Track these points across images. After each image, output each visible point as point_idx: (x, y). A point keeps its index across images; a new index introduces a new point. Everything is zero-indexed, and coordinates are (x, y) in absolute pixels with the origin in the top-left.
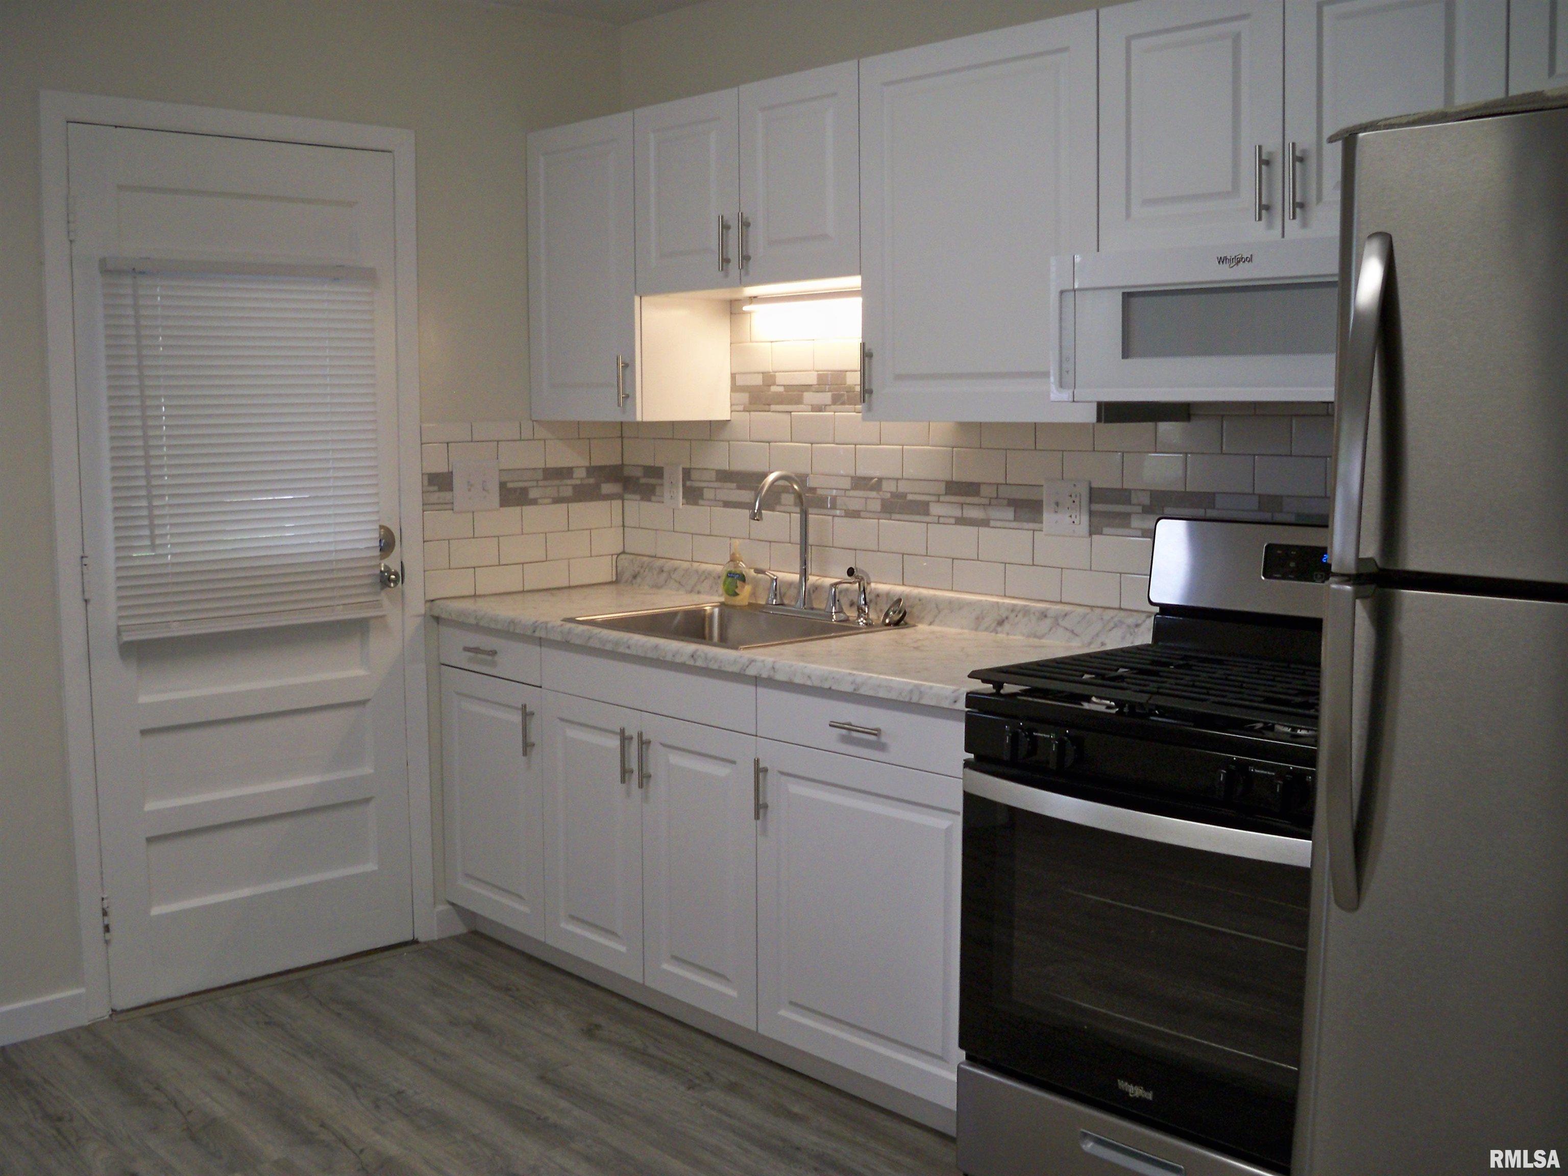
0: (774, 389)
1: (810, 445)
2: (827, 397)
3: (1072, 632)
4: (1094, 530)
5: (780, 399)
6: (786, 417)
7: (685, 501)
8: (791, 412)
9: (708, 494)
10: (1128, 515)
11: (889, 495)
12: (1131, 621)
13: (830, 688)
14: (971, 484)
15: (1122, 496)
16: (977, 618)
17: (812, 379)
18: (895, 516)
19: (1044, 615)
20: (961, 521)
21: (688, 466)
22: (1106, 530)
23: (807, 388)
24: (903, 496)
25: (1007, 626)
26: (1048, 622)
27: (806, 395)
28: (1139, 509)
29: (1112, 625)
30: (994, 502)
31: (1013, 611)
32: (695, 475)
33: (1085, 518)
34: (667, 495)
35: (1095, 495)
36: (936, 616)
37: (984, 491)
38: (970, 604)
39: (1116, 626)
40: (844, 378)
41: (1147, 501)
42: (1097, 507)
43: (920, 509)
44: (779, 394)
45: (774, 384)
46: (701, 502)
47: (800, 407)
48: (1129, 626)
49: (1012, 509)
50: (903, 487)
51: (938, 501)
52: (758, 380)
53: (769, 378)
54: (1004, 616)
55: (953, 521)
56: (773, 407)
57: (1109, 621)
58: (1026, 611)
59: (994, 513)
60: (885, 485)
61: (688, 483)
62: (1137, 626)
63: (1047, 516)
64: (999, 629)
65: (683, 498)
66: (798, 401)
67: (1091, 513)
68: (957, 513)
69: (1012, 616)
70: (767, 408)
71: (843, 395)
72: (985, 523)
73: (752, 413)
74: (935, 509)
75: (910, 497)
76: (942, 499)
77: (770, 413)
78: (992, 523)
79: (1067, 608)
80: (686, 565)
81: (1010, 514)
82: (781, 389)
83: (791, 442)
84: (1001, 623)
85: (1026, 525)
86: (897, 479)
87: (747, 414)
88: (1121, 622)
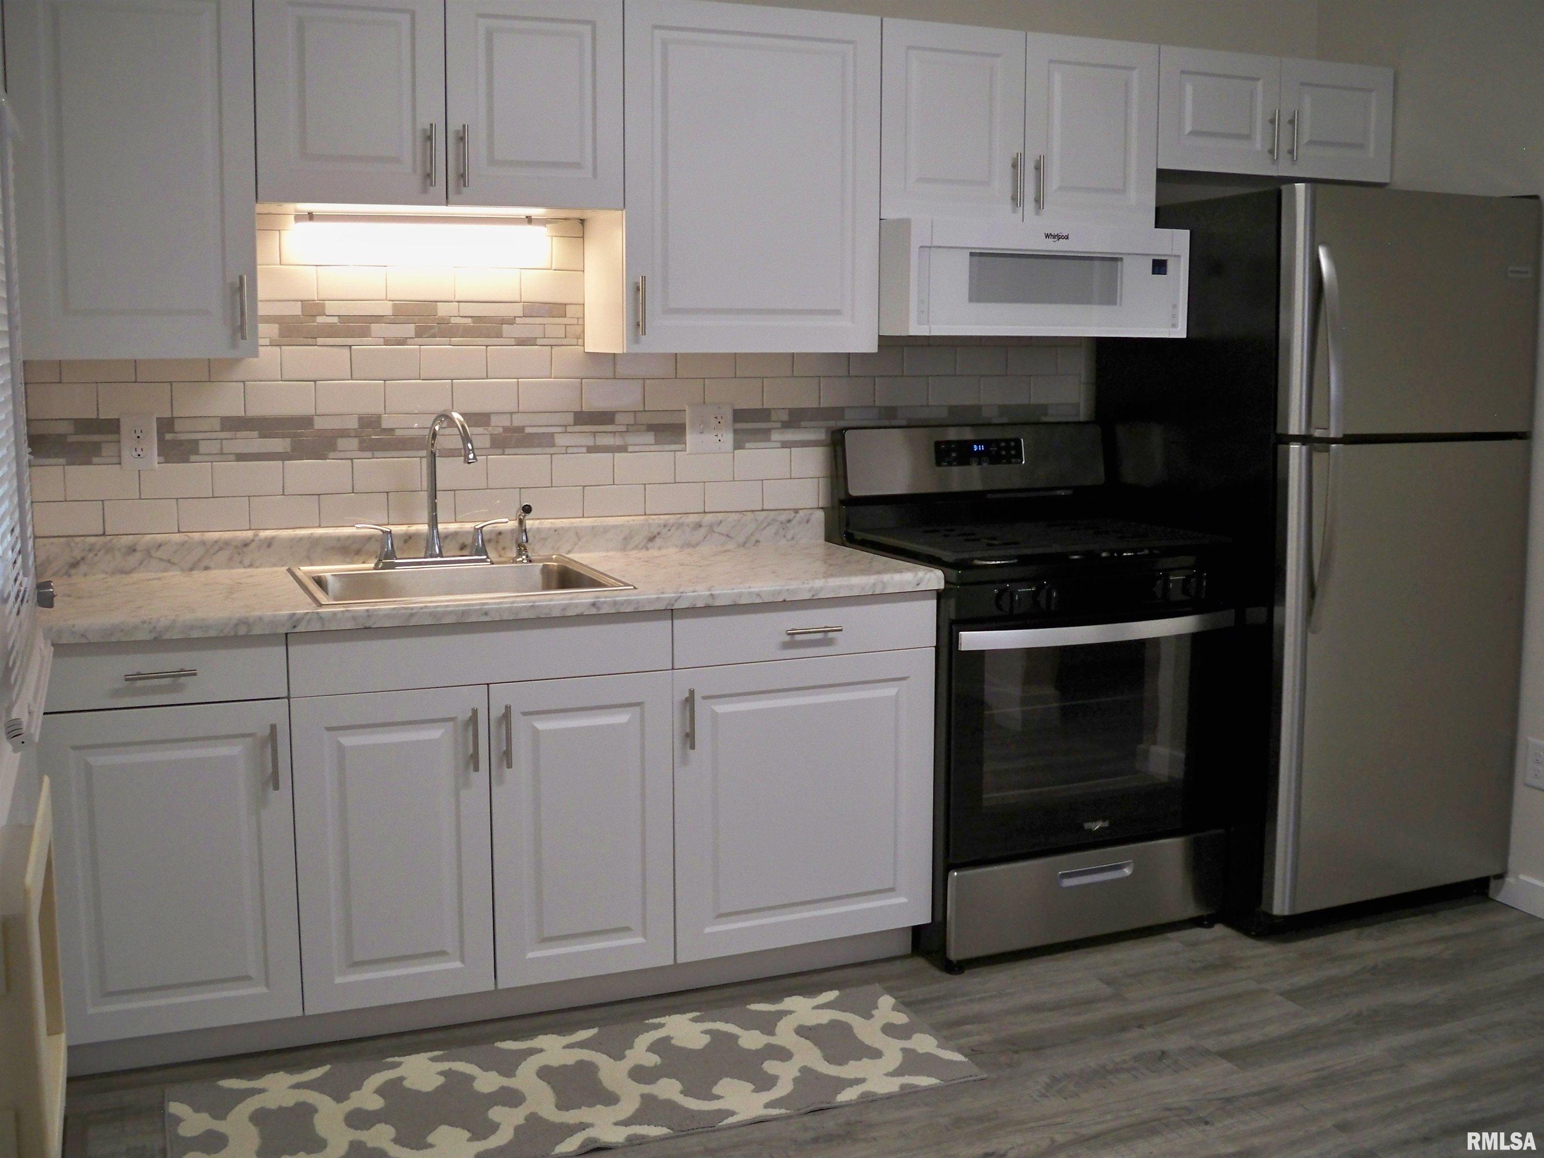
0: (320, 319)
1: (383, 382)
2: (409, 330)
3: (728, 536)
4: (738, 445)
5: (330, 331)
6: (346, 351)
7: (162, 459)
8: (350, 346)
9: (203, 447)
10: (768, 431)
11: (501, 430)
12: (783, 517)
13: (784, 601)
14: (604, 413)
15: (763, 414)
16: (625, 539)
17: (386, 309)
18: (507, 451)
19: (699, 525)
20: (591, 450)
21: (168, 415)
22: (747, 445)
23: (378, 319)
24: (521, 429)
25: (658, 541)
26: (703, 531)
27: (374, 327)
28: (779, 425)
29: (765, 524)
30: (632, 428)
31: (665, 526)
32: (178, 426)
33: (728, 438)
34: (127, 454)
35: (739, 415)
36: (576, 544)
37: (619, 418)
38: (615, 527)
39: (769, 524)
40: (436, 309)
41: (785, 417)
42: (739, 426)
43: (544, 441)
44: (332, 326)
45: (323, 314)
46: (193, 458)
47: (365, 340)
48: (782, 523)
49: (653, 433)
50: (518, 421)
51: (566, 432)
52: (296, 310)
53: (313, 308)
54: (656, 532)
55: (584, 450)
56: (320, 341)
57: (762, 522)
58: (680, 526)
59: (631, 439)
60: (494, 420)
61: (169, 436)
62: (789, 521)
63: (689, 437)
64: (650, 545)
65: (159, 455)
66: (364, 333)
67: (735, 432)
68: (589, 441)
69: (665, 530)
70: (310, 341)
71: (432, 327)
72: (623, 449)
73: (283, 348)
74: (561, 440)
75: (528, 430)
76: (569, 429)
77: (316, 347)
78: (630, 449)
79: (721, 516)
80: (177, 538)
81: (650, 438)
82: (335, 320)
83: (352, 379)
84: (652, 539)
85: (667, 447)
86: (511, 413)
87: (278, 349)
88: (774, 520)
